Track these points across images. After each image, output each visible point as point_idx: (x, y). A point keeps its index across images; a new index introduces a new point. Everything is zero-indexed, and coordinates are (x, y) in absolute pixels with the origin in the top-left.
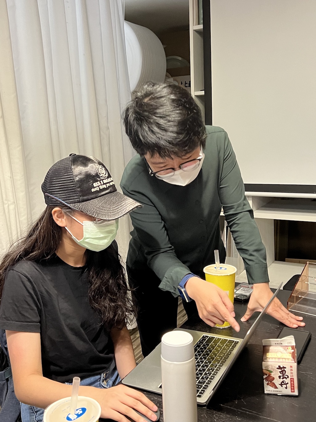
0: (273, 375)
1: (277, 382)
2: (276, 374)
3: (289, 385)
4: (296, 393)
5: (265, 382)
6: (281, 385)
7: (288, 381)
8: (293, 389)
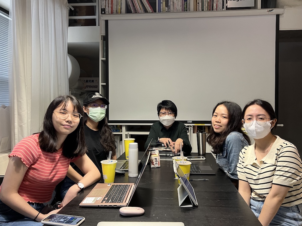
0: (153, 161)
1: (155, 163)
2: (154, 161)
3: (158, 164)
4: (160, 166)
5: (151, 164)
6: (156, 164)
7: (157, 162)
8: (159, 165)
